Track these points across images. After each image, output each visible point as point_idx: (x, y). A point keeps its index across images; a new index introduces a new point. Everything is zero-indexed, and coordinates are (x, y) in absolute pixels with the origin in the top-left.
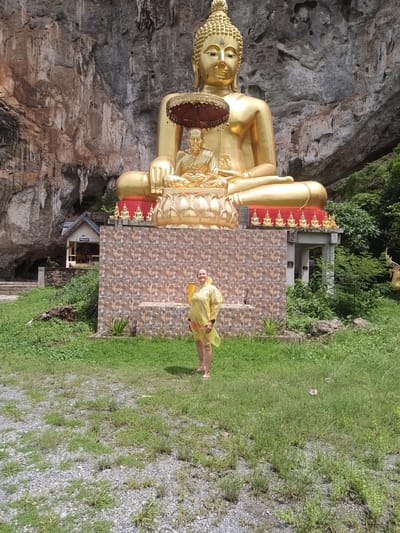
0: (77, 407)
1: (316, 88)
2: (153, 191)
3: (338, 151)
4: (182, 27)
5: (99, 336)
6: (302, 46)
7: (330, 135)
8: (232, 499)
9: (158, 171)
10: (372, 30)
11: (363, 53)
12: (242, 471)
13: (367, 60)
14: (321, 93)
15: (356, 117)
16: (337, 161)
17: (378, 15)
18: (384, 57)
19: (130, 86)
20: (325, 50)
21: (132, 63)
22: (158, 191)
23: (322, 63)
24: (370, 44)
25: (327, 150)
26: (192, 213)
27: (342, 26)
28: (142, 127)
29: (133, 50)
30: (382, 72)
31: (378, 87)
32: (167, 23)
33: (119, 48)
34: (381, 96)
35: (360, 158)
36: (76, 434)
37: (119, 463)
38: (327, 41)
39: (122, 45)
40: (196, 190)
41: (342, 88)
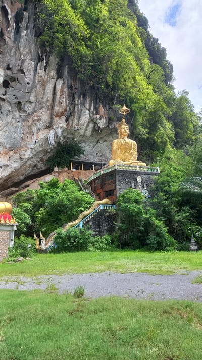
3: (11, 173)
7: (7, 165)
10: (31, 121)
11: (26, 130)
13: (28, 133)
14: (4, 143)
15: (21, 159)
16: (10, 178)
17: (34, 115)
18: (36, 134)
20: (8, 123)
23: (6, 128)
24: (30, 126)
25: (5, 173)
27: (17, 114)
30: (34, 141)
31: (32, 146)
34: (33, 151)
35: (22, 178)
38: (9, 119)
41: (15, 142)
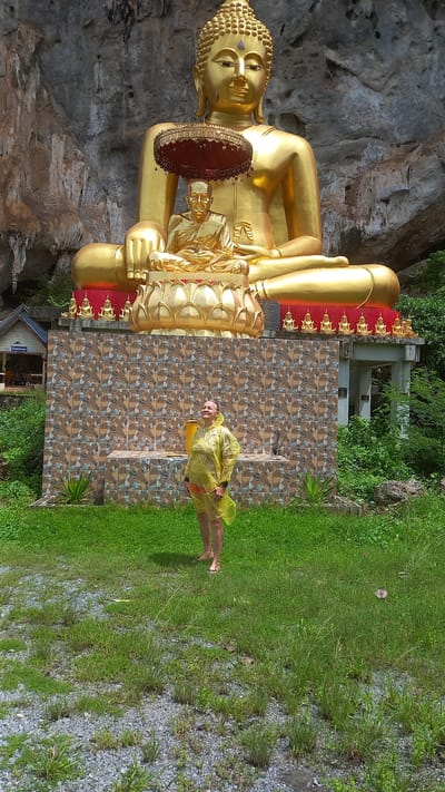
0: (12, 619)
1: (383, 120)
2: (131, 275)
3: (416, 217)
4: (178, 18)
5: (44, 503)
6: (362, 55)
7: (404, 192)
8: (260, 762)
9: (140, 243)
12: (274, 718)
14: (392, 128)
16: (416, 232)
19: (94, 109)
20: (399, 62)
21: (99, 74)
22: (138, 276)
23: (394, 82)
25: (400, 217)
26: (192, 311)
27: (426, 27)
28: (112, 175)
29: (101, 52)
32: (154, 13)
33: (79, 48)
36: (11, 663)
37: (82, 707)
38: (402, 49)
39: (84, 46)
40: (200, 275)
41: (425, 121)
